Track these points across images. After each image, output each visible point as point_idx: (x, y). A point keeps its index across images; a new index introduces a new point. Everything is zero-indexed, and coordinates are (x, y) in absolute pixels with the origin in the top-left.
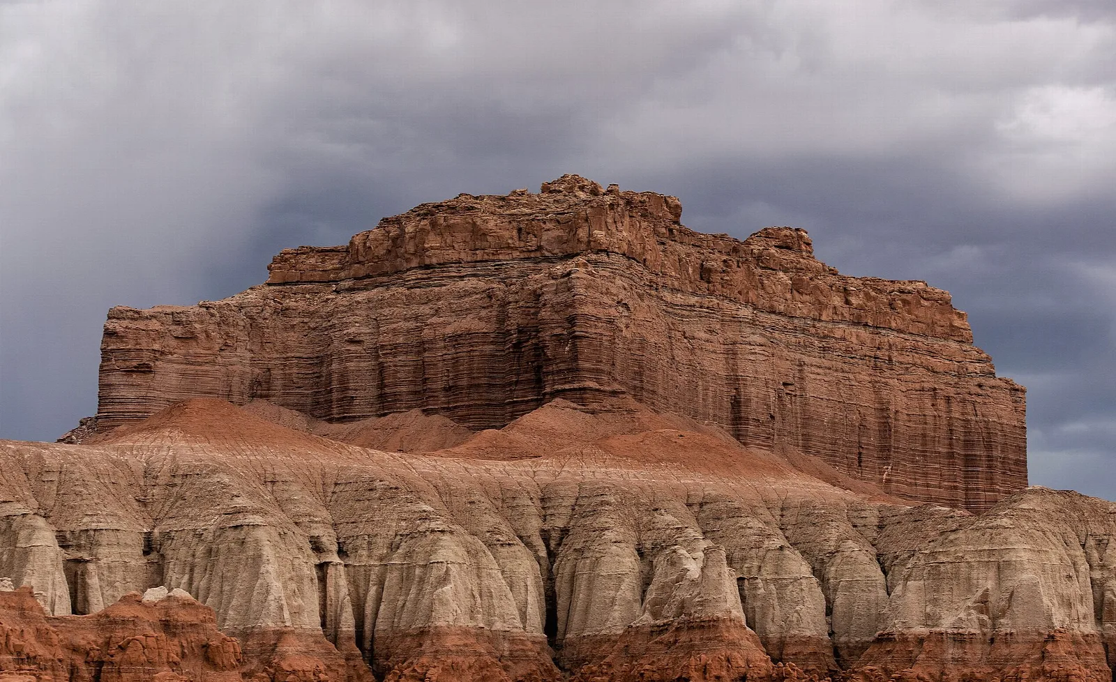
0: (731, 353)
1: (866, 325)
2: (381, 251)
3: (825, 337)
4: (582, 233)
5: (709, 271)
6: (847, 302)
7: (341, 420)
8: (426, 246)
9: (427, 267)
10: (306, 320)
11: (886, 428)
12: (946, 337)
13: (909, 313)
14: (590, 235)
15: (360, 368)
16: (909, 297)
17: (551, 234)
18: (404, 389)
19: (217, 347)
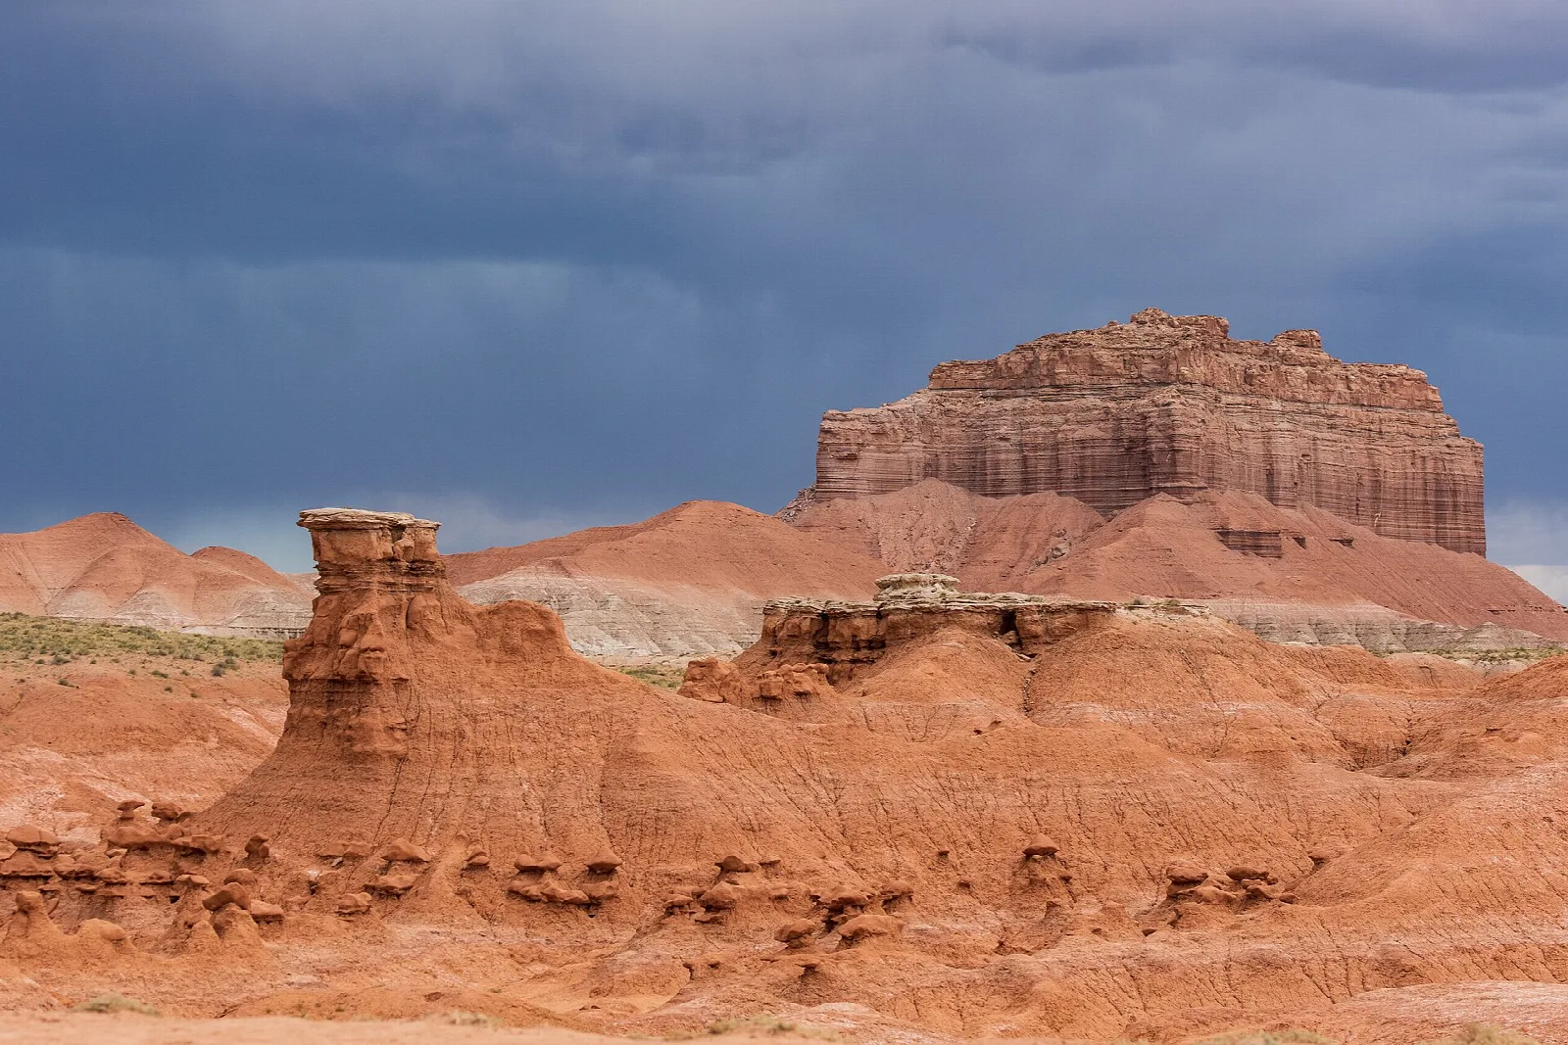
0: (1267, 437)
1: (1363, 405)
2: (1020, 371)
3: (1332, 416)
4: (1172, 368)
5: (1251, 376)
6: (1349, 388)
7: (996, 495)
8: (1057, 371)
9: (1057, 387)
10: (964, 419)
11: (1377, 485)
12: (1422, 408)
13: (1395, 392)
14: (1178, 370)
15: (1009, 460)
16: (1394, 379)
17: (1148, 366)
18: (1043, 475)
19: (901, 439)
